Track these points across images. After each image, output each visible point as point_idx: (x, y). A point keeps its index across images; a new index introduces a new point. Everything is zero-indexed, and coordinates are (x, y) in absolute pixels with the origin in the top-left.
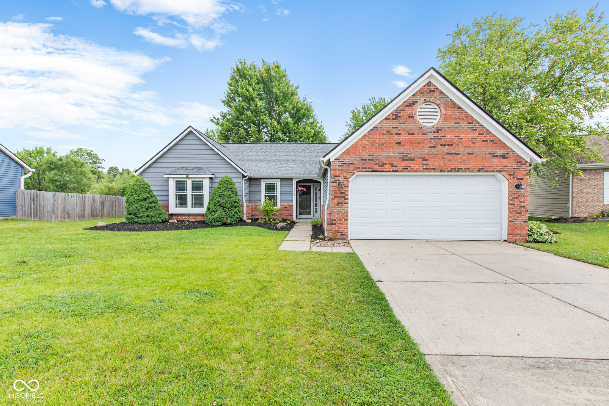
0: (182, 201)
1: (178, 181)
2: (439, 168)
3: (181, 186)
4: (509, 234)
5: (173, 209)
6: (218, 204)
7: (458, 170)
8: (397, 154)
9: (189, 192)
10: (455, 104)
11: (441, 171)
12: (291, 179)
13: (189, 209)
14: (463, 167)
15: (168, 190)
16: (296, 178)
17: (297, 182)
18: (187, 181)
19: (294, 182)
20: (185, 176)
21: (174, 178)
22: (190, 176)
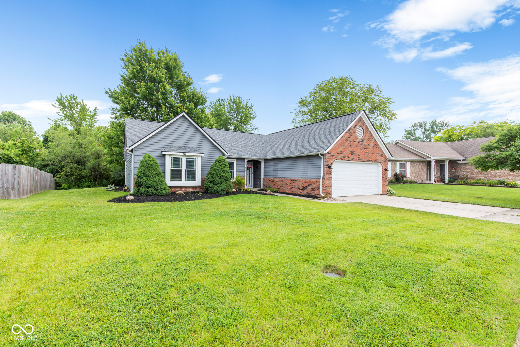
0: (176, 175)
1: (173, 158)
2: (363, 160)
3: (176, 162)
4: (383, 191)
5: (169, 182)
6: (223, 178)
7: (368, 161)
8: (350, 152)
9: (184, 167)
10: (368, 129)
11: (364, 161)
12: (243, 159)
13: (184, 182)
14: (370, 160)
15: (165, 166)
16: (247, 159)
17: (247, 161)
18: (181, 158)
19: (246, 161)
20: (182, 154)
21: (170, 155)
22: (187, 154)
